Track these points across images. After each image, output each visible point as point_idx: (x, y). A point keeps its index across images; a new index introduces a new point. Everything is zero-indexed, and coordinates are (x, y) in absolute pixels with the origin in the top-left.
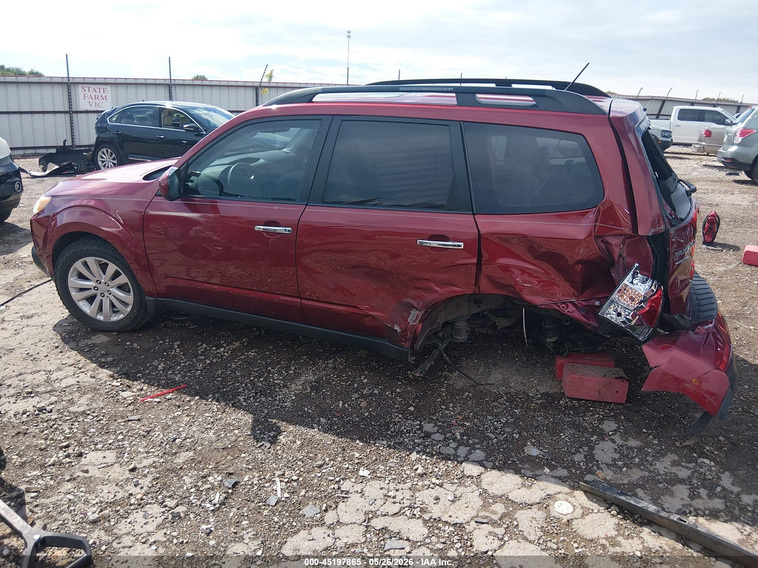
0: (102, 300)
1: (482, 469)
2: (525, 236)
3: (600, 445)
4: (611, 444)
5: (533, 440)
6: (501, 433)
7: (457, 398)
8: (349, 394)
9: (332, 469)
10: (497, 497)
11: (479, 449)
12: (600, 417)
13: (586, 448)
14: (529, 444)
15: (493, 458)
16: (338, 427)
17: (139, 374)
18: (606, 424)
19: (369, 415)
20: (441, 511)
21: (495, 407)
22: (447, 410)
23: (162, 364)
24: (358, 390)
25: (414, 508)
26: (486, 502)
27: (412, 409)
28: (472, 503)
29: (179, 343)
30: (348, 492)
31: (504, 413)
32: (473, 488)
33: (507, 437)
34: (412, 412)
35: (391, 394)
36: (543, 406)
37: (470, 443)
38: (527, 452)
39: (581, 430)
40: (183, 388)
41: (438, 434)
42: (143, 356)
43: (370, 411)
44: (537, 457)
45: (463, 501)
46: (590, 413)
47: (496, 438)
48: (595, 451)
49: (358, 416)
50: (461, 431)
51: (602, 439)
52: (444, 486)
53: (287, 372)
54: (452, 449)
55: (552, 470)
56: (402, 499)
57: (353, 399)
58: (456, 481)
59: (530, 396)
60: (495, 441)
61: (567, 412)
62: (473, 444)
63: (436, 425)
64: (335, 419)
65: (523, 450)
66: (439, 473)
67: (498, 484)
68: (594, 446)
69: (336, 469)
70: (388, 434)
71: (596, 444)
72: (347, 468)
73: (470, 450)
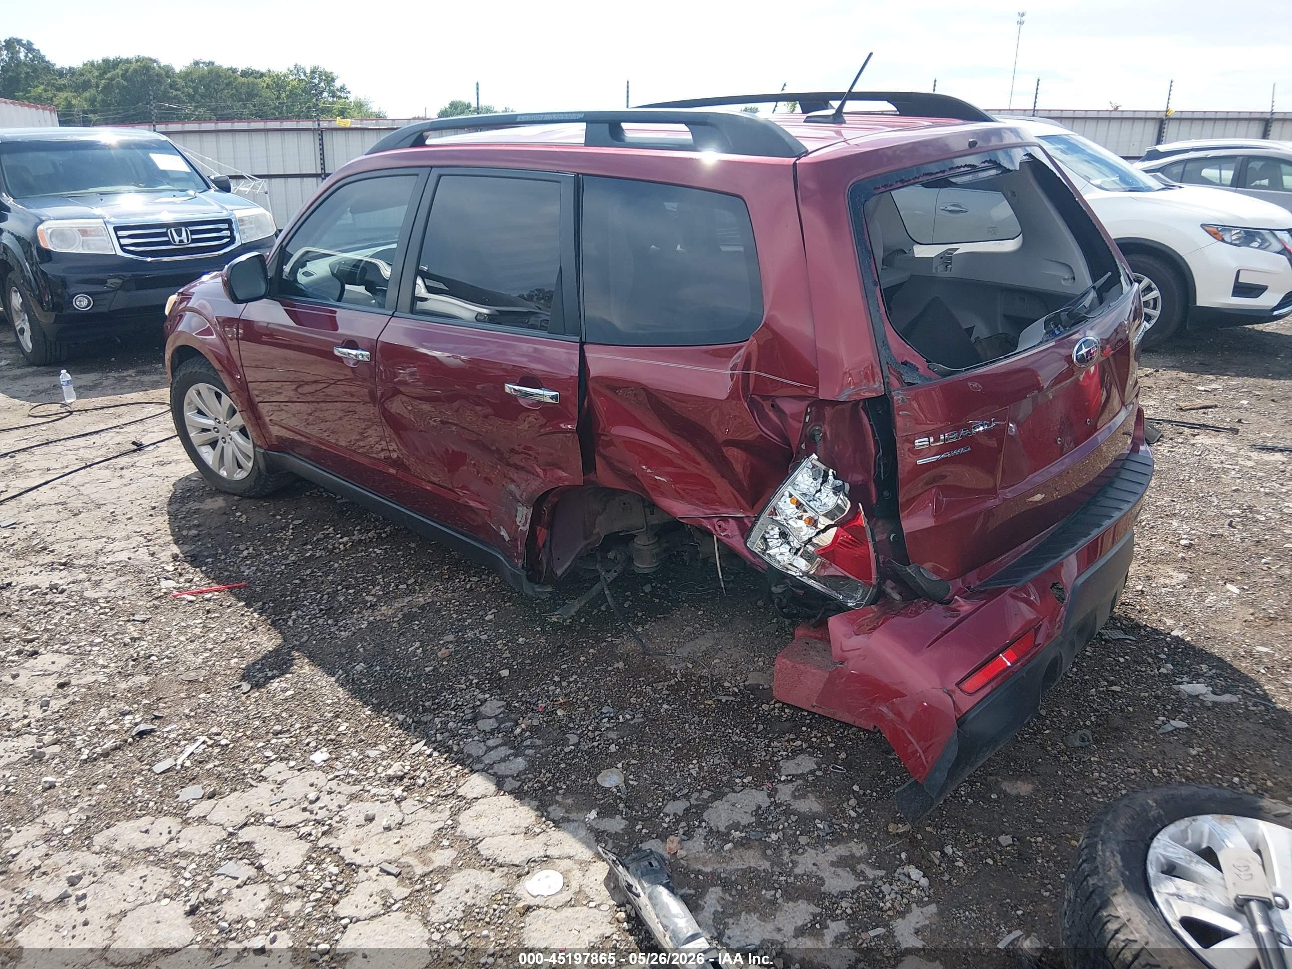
0: (223, 448)
1: (492, 788)
2: (644, 388)
3: (739, 795)
4: (760, 798)
5: (633, 762)
6: (594, 738)
7: (596, 668)
8: (443, 633)
9: (287, 741)
10: (462, 839)
11: (527, 756)
12: (804, 746)
13: (706, 794)
14: (620, 765)
15: (530, 776)
16: (369, 682)
17: (210, 560)
18: (796, 761)
19: (433, 670)
20: (354, 839)
21: (639, 694)
22: (556, 684)
23: (251, 550)
24: (463, 629)
25: (323, 825)
26: (436, 843)
27: (505, 673)
28: (412, 839)
29: (301, 521)
30: (265, 779)
31: (641, 706)
32: (443, 816)
33: (597, 747)
34: (501, 678)
35: (505, 645)
36: (724, 708)
37: (525, 744)
38: (599, 779)
39: (739, 762)
40: (240, 587)
41: (491, 721)
42: (238, 535)
43: (442, 666)
44: (607, 790)
45: (404, 832)
46: (792, 736)
47: (577, 745)
48: (716, 803)
49: (416, 670)
50: (535, 722)
51: (757, 786)
52: (403, 804)
53: (397, 586)
54: (484, 748)
55: (604, 817)
56: (321, 808)
57: (441, 642)
58: (430, 799)
59: (723, 686)
60: (567, 750)
61: (755, 726)
62: (527, 747)
63: (508, 705)
64: (378, 668)
65: (597, 774)
66: (421, 782)
67: (486, 819)
68: (725, 794)
69: (292, 742)
70: (423, 706)
71: (734, 791)
72: (308, 744)
73: (508, 756)
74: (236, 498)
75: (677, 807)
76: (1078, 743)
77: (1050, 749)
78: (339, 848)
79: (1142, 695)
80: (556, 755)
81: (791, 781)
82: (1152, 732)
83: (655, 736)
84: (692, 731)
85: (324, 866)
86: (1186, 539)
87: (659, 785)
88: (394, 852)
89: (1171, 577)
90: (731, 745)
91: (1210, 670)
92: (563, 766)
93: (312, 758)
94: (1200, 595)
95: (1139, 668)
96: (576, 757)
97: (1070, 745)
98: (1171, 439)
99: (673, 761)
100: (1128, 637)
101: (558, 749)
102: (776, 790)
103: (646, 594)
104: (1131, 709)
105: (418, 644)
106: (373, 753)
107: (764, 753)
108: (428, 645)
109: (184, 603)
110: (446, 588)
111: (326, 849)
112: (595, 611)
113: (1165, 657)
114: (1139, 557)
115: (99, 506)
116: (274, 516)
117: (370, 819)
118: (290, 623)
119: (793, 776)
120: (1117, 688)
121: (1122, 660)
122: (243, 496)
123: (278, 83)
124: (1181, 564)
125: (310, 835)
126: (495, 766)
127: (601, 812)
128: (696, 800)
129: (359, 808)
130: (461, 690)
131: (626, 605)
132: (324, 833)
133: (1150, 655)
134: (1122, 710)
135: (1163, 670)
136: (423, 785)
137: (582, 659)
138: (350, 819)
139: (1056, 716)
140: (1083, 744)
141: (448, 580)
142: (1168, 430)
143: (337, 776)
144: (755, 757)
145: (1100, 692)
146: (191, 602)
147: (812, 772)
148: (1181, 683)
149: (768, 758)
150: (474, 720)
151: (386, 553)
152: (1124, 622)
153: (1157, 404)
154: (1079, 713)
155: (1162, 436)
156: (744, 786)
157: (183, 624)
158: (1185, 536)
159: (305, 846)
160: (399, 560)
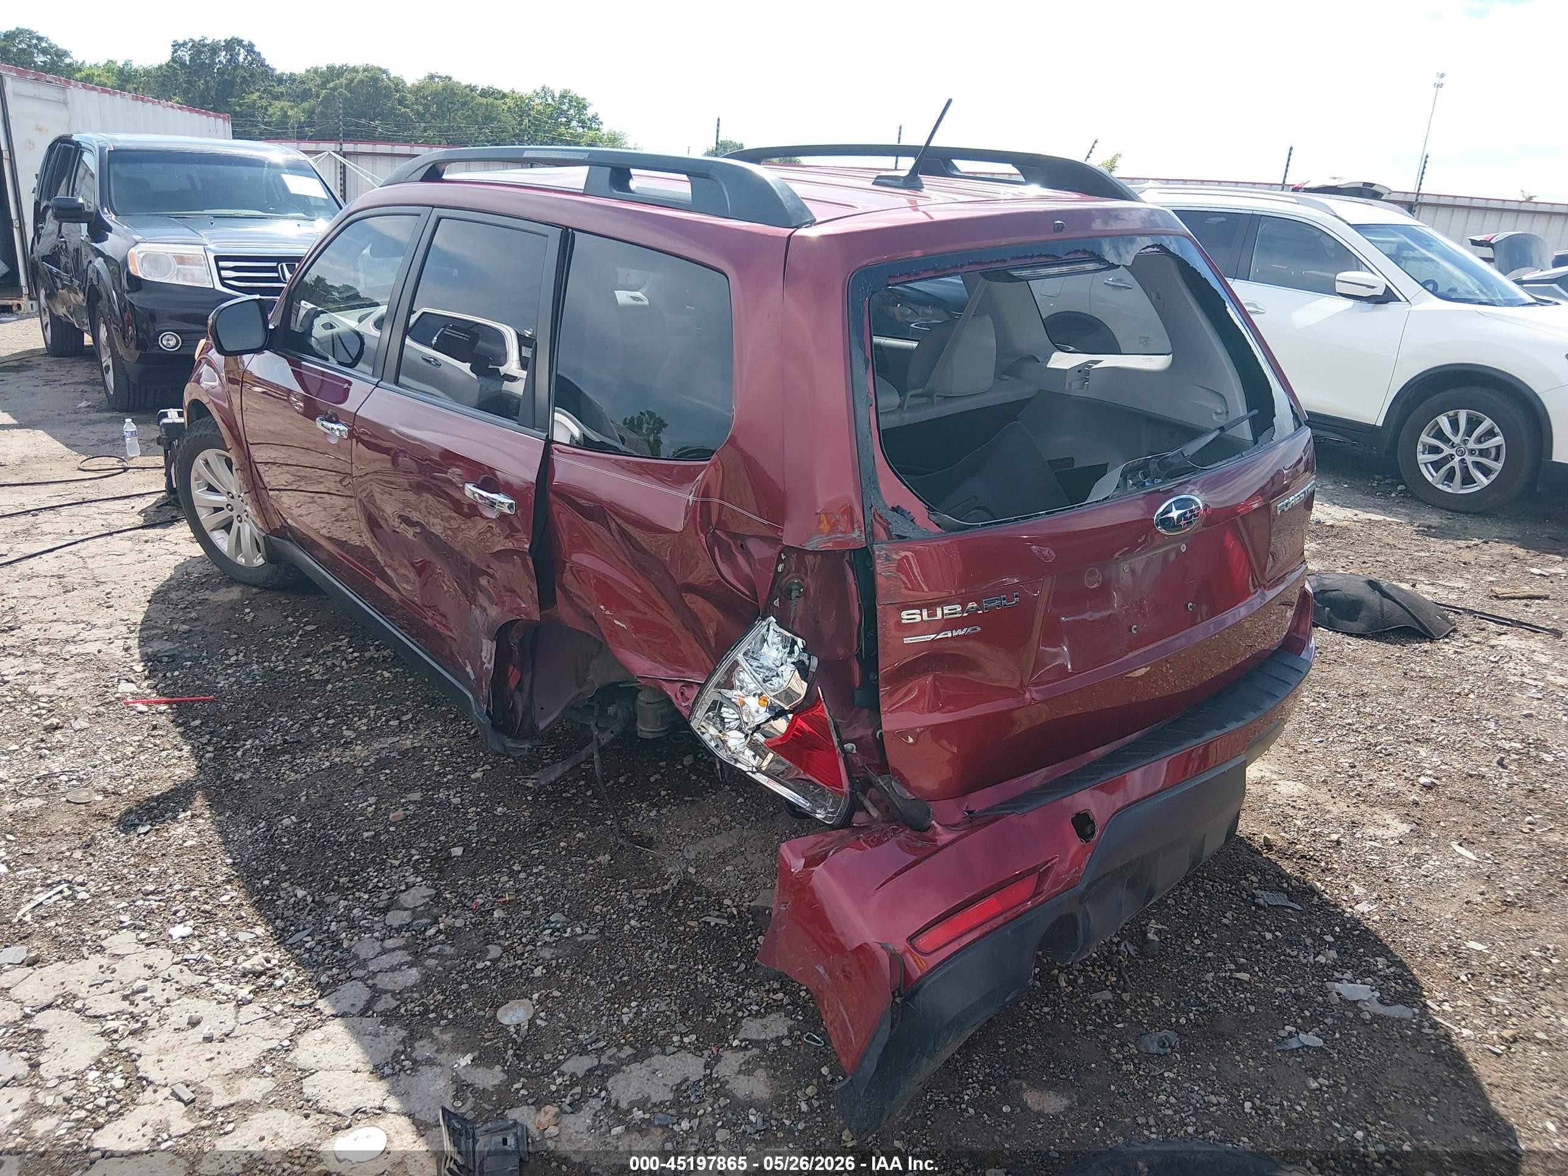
0: (239, 529)
1: (361, 1005)
3: (668, 1059)
4: (692, 1067)
5: (556, 994)
6: (523, 954)
7: (573, 859)
8: (410, 790)
9: (154, 905)
10: (291, 1067)
11: (425, 967)
12: (785, 1001)
13: (628, 1051)
14: (536, 996)
15: (416, 995)
16: (290, 841)
17: (189, 663)
18: (765, 1021)
19: (373, 837)
20: (163, 1046)
21: (608, 901)
22: (512, 874)
23: (241, 656)
24: (437, 788)
25: (138, 1021)
26: (256, 1069)
27: (457, 851)
28: (230, 1057)
29: (314, 627)
30: (102, 950)
31: (604, 917)
32: (280, 1034)
33: (520, 968)
34: (449, 857)
35: (478, 814)
36: (708, 934)
37: (431, 950)
38: (500, 1012)
39: (690, 1013)
40: (204, 702)
41: (406, 913)
42: (235, 636)
43: (388, 832)
44: (504, 1028)
45: (223, 1047)
46: (776, 986)
47: (494, 961)
48: (633, 1066)
49: (353, 834)
50: (459, 923)
51: (697, 1050)
52: (243, 1009)
53: (387, 721)
54: (378, 949)
55: (478, 1066)
56: (145, 999)
57: (403, 800)
58: (278, 1008)
59: (721, 904)
60: (480, 966)
61: (735, 964)
62: (432, 956)
63: (439, 894)
64: (309, 825)
65: (498, 1007)
66: (279, 983)
67: (332, 1046)
68: (651, 1055)
69: (159, 907)
70: (337, 882)
71: (664, 1053)
72: (175, 913)
73: (403, 964)
74: (255, 590)
75: (578, 1065)
76: (1154, 1048)
77: (1114, 1050)
78: (139, 1056)
79: (1277, 989)
80: (463, 971)
81: (746, 1048)
82: (1268, 1047)
83: (601, 963)
84: (652, 960)
85: (110, 1075)
86: (1430, 776)
87: (573, 1030)
88: (200, 1072)
89: (1387, 826)
90: (692, 987)
91: (1388, 967)
92: (464, 986)
93: (172, 931)
94: (1417, 857)
95: (1288, 950)
96: (487, 976)
97: (1143, 1049)
98: (1465, 636)
99: (608, 1000)
100: (1291, 904)
101: (470, 962)
102: (718, 1059)
103: (684, 767)
104: (1252, 1009)
105: (372, 800)
106: (244, 936)
107: (729, 1004)
108: (384, 803)
109: (134, 712)
110: (446, 731)
111: (124, 1054)
112: (611, 782)
113: (1332, 939)
114: (1353, 794)
115: (99, 583)
116: (287, 617)
117: (194, 1023)
118: (239, 754)
119: (751, 1041)
120: (1245, 976)
121: (1269, 936)
122: (264, 588)
123: (521, 107)
124: (1408, 811)
125: (116, 1031)
126: (379, 976)
127: (480, 1057)
128: (610, 1058)
129: (189, 1006)
130: (392, 867)
131: (652, 779)
132: (133, 1033)
133: (1312, 935)
134: (1239, 1009)
135: (1321, 959)
136: (280, 988)
137: (562, 844)
138: (172, 1019)
139: (1142, 1005)
140: (1162, 1051)
141: (452, 721)
142: (1466, 624)
143: (186, 960)
144: (715, 1008)
145: (1219, 979)
146: (141, 713)
147: (778, 1040)
148: (1339, 980)
149: (730, 1011)
150: (385, 910)
151: (395, 677)
152: (1294, 883)
153: (1467, 587)
154: (1178, 1004)
155: (1455, 631)
156: (682, 1047)
157: (119, 739)
158: (1429, 772)
159: (104, 1044)
160: (406, 688)
